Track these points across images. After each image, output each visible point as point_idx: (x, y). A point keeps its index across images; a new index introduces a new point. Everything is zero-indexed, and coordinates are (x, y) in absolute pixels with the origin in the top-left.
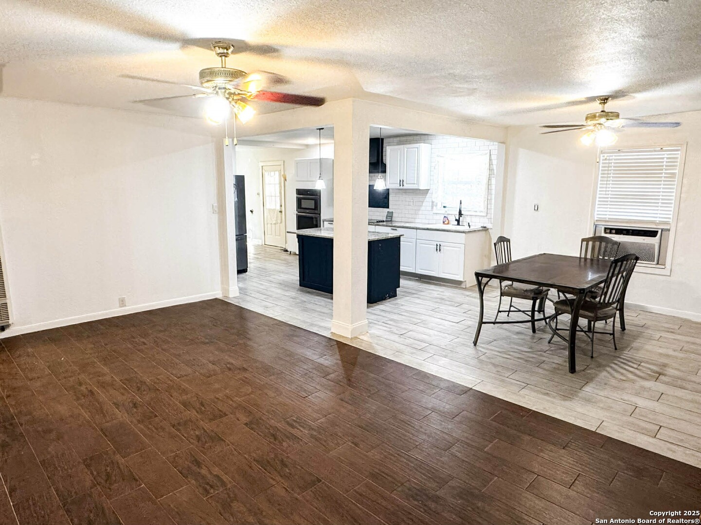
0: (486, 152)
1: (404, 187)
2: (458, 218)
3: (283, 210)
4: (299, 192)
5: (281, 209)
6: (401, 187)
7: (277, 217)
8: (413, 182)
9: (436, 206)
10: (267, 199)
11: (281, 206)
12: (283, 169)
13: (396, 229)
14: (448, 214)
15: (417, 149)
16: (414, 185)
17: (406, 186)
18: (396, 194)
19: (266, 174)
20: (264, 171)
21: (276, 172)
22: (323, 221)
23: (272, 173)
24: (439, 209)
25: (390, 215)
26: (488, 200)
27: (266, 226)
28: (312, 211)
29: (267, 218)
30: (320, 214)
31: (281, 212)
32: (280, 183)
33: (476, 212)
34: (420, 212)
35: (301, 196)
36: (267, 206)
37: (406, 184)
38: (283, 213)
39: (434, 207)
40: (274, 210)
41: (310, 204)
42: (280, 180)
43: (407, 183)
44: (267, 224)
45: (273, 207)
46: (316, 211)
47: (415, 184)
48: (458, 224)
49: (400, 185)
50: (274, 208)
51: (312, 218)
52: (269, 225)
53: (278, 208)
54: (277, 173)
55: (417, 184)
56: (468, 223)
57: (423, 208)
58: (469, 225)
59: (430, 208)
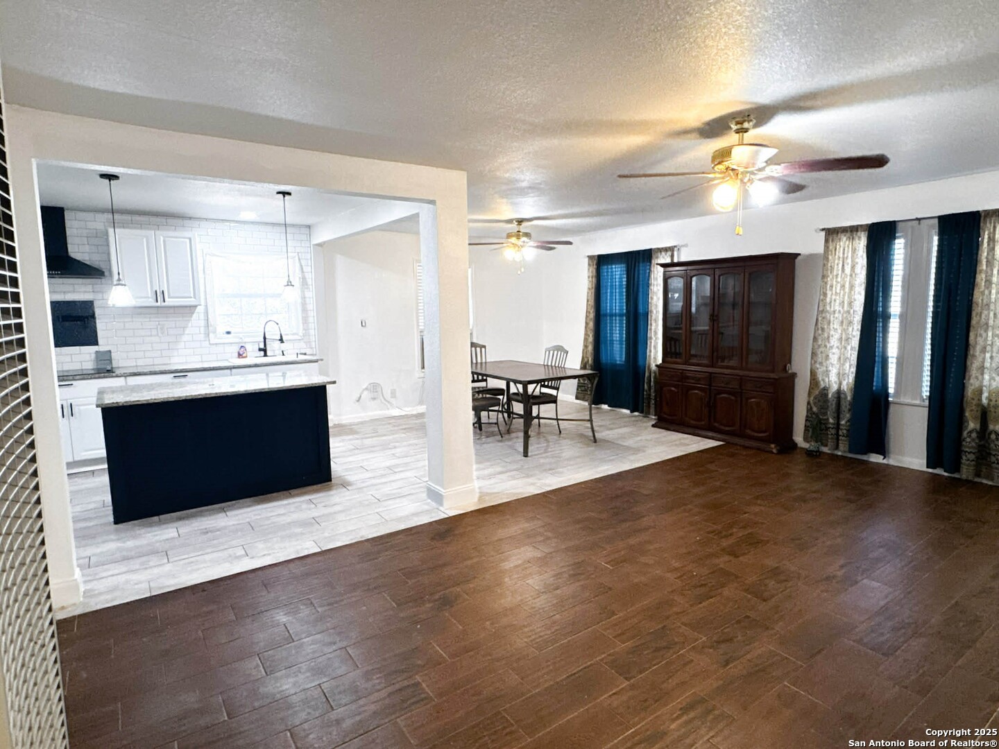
0: (294, 255)
1: (166, 304)
2: (262, 346)
6: (159, 304)
8: (186, 295)
9: (215, 332)
14: (245, 343)
15: (188, 241)
16: (191, 299)
17: (170, 302)
18: (132, 318)
24: (219, 337)
25: (105, 357)
26: (305, 320)
33: (287, 335)
34: (182, 345)
37: (171, 297)
39: (211, 335)
43: (172, 295)
47: (191, 297)
48: (265, 355)
49: (157, 301)
55: (195, 298)
56: (283, 352)
57: (185, 338)
58: (283, 355)
59: (202, 337)
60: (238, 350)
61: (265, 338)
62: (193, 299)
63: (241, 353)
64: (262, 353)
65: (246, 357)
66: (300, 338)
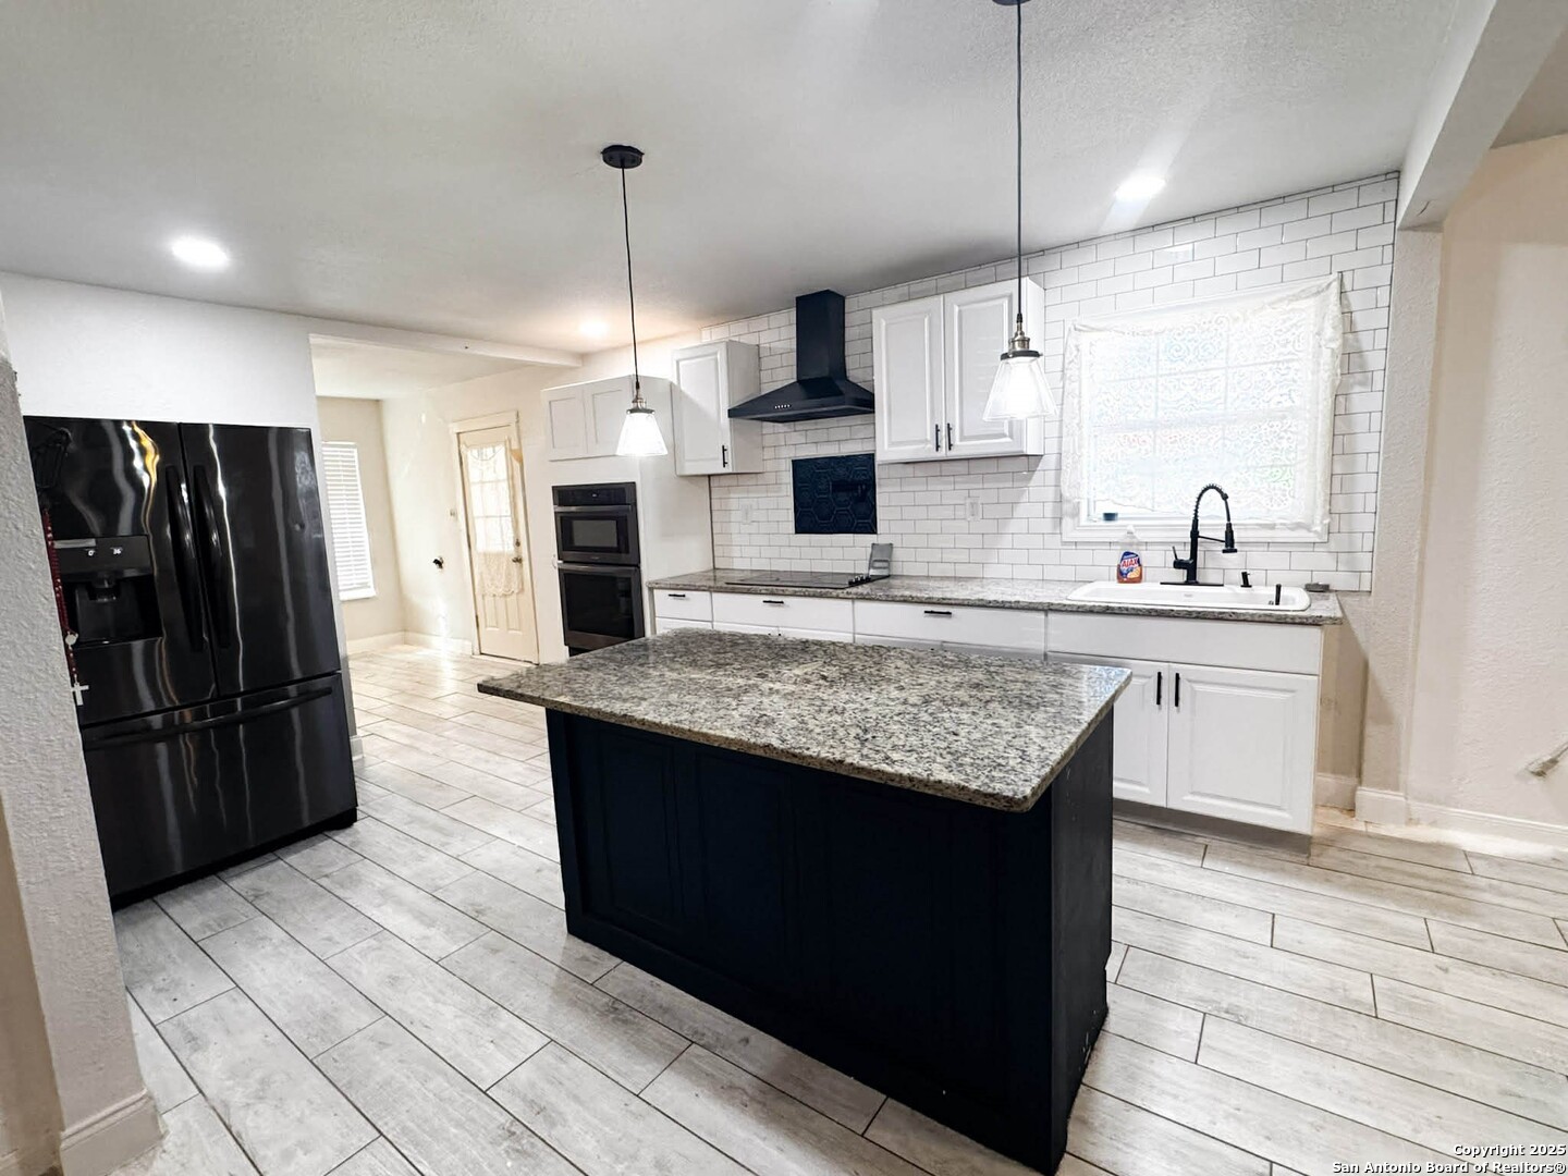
0: (1323, 282)
1: (953, 453)
2: (1185, 556)
3: (525, 555)
4: (563, 495)
5: (517, 552)
6: (943, 453)
7: (508, 575)
8: (993, 430)
9: (1075, 514)
10: (479, 528)
11: (518, 544)
12: (515, 434)
13: (949, 613)
14: (1139, 544)
15: (1006, 302)
16: (1003, 440)
17: (962, 448)
18: (911, 481)
19: (471, 456)
20: (463, 447)
21: (497, 449)
22: (651, 590)
23: (489, 451)
24: (1087, 526)
25: (883, 555)
26: (1338, 480)
27: (479, 598)
28: (609, 557)
29: (482, 579)
30: (637, 566)
31: (518, 560)
32: (511, 478)
33: (1272, 527)
34: (1006, 541)
35: (573, 509)
36: (480, 545)
37: (963, 438)
38: (526, 563)
39: (1067, 522)
40: (499, 555)
41: (605, 534)
42: (510, 467)
43: (966, 434)
44: (483, 596)
45: (495, 548)
46: (624, 558)
47: (1004, 436)
48: (1192, 580)
49: (938, 447)
50: (499, 549)
51: (612, 579)
52: (489, 599)
53: (510, 549)
54: (501, 450)
55: (1011, 436)
56: (1245, 576)
57: (1013, 526)
58: (1246, 584)
59: (1047, 526)
60: (1116, 561)
61: (1195, 534)
62: (1008, 439)
63: (1124, 569)
64: (1182, 575)
65: (1138, 580)
66: (1313, 538)
